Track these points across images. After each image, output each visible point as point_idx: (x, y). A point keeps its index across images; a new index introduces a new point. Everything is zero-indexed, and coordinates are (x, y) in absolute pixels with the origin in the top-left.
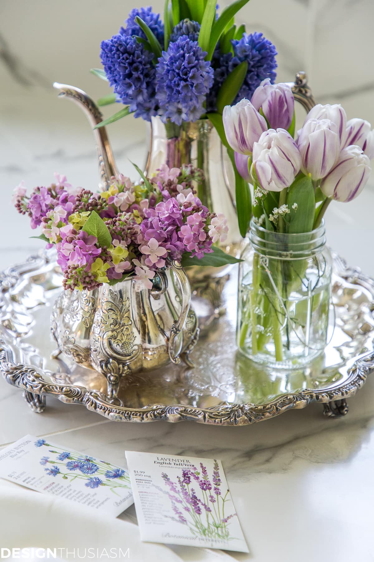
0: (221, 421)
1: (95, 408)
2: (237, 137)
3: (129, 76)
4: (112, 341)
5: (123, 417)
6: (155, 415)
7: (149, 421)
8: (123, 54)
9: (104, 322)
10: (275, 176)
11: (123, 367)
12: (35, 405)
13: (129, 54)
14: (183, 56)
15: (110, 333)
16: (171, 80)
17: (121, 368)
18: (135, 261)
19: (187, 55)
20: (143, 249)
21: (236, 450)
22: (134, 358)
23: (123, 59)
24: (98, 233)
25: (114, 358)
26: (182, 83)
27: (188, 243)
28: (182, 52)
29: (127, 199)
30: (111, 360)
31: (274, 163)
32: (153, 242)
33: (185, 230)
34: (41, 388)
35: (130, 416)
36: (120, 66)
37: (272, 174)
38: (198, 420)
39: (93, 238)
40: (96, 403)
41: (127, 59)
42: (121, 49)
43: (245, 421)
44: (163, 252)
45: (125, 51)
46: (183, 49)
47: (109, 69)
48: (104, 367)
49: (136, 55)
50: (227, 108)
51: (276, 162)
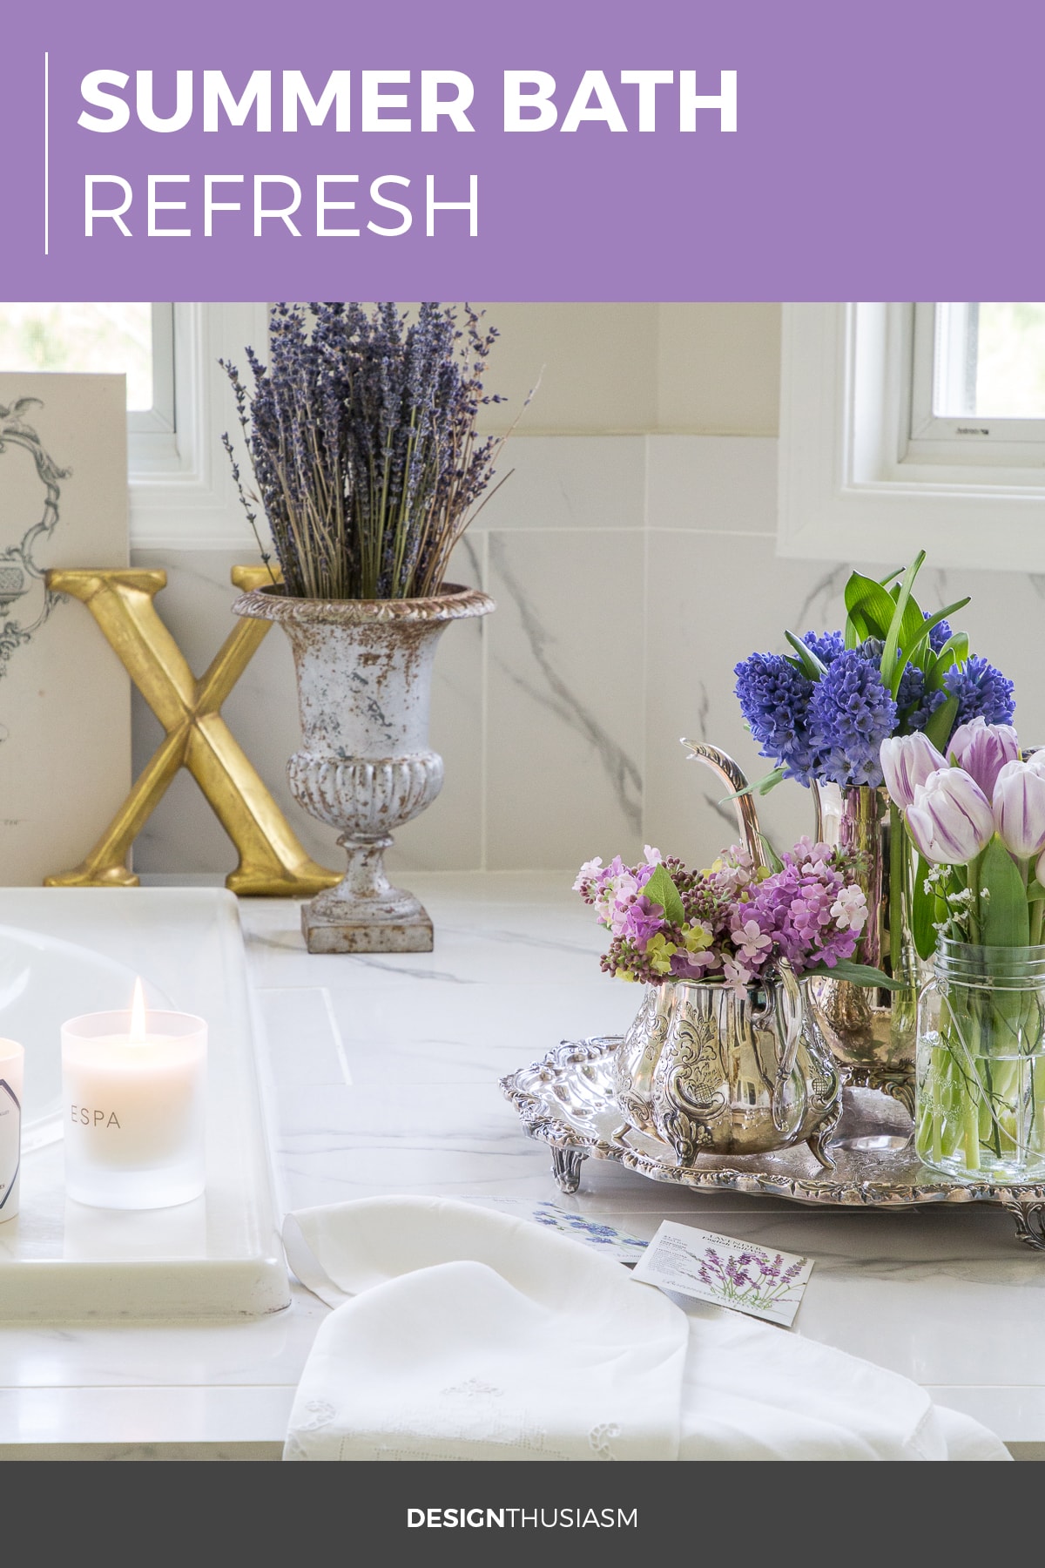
0: (817, 1195)
1: (635, 1165)
2: (898, 784)
3: (770, 709)
4: (682, 1080)
5: (669, 1175)
6: (718, 1178)
7: (707, 1185)
8: (760, 675)
9: (674, 1053)
10: (940, 836)
11: (697, 1127)
12: (563, 1178)
13: (769, 675)
14: (843, 675)
15: (680, 1069)
16: (826, 713)
17: (694, 1129)
18: (725, 957)
19: (848, 673)
20: (737, 937)
21: (846, 1257)
22: (715, 1115)
23: (759, 682)
24: (667, 902)
25: (684, 1110)
26: (839, 716)
27: (803, 928)
28: (842, 669)
29: (737, 877)
30: (678, 1112)
31: (937, 813)
32: (752, 926)
33: (798, 908)
34: (565, 1139)
35: (680, 1175)
36: (755, 693)
37: (934, 830)
38: (782, 1190)
39: (660, 908)
40: (637, 1159)
41: (765, 681)
42: (758, 668)
43: (853, 1197)
44: (766, 941)
45: (764, 671)
46: (844, 667)
47: (746, 705)
48: (669, 1126)
49: (780, 678)
50: (885, 741)
51: (939, 812)
